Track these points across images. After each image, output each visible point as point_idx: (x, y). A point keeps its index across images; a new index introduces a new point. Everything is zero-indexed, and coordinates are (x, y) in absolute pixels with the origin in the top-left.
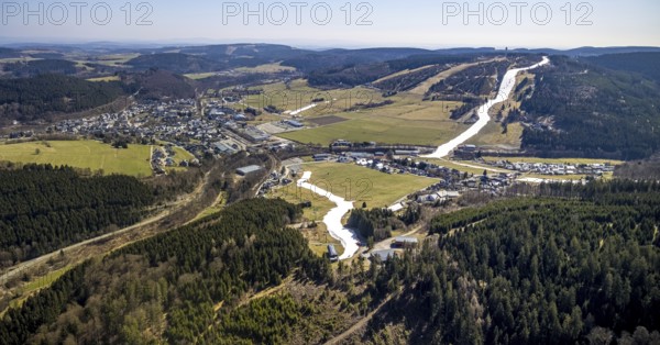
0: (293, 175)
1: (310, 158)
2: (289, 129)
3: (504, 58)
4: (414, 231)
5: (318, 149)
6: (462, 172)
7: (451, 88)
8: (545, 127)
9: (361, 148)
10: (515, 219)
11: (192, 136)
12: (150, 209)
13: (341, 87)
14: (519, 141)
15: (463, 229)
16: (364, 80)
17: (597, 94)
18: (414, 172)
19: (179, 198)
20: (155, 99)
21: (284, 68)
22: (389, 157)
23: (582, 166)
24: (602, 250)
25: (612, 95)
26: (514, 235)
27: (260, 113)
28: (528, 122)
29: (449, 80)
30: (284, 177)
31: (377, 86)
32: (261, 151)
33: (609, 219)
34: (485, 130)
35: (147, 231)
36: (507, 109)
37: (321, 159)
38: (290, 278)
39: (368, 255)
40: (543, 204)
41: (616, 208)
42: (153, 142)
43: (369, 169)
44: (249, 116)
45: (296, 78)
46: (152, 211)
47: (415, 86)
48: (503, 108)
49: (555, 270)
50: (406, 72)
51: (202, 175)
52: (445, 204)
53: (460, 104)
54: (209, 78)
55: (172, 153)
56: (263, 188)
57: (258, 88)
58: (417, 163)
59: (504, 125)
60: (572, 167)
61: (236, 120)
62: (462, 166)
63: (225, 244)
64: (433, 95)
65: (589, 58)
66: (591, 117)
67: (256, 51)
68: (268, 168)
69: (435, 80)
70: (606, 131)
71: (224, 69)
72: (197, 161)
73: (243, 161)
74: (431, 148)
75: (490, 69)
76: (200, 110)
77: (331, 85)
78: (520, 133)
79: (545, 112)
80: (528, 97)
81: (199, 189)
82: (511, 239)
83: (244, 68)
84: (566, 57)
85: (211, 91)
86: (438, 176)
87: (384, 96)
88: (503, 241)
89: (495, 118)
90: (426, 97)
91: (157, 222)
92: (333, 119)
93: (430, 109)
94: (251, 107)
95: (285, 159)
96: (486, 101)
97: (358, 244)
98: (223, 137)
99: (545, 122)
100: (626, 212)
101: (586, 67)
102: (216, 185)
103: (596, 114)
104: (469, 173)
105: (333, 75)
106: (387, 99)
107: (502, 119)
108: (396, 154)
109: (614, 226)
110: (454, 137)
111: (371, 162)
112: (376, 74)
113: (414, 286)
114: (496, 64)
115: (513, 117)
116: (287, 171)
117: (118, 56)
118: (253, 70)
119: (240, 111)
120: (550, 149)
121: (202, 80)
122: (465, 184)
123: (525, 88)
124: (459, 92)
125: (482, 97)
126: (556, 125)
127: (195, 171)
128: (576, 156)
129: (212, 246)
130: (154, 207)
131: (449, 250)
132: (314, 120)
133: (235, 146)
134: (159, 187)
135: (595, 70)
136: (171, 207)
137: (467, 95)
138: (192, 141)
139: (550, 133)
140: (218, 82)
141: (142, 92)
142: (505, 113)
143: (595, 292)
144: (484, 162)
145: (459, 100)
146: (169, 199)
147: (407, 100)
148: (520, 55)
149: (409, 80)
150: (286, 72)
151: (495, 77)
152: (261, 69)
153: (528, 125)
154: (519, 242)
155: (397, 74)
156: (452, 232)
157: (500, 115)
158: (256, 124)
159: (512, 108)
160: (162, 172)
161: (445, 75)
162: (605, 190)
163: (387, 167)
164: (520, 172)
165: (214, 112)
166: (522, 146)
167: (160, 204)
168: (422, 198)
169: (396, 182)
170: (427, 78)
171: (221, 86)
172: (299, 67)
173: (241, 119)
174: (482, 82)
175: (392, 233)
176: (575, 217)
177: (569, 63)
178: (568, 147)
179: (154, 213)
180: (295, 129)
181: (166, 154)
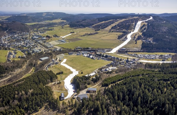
0: (60, 61)
1: (67, 54)
2: (61, 43)
3: (137, 17)
4: (97, 85)
5: (70, 50)
6: (120, 59)
7: (118, 28)
8: (150, 42)
9: (86, 50)
10: (134, 81)
11: (25, 46)
12: (4, 75)
13: (81, 27)
14: (141, 47)
15: (114, 84)
16: (89, 25)
17: (168, 30)
18: (103, 59)
19: (16, 70)
20: (14, 33)
21: (62, 21)
22: (95, 53)
23: (161, 56)
24: (165, 93)
25: (173, 30)
26: (133, 88)
27: (51, 37)
28: (144, 40)
29: (118, 25)
30: (56, 61)
31: (93, 27)
32: (50, 51)
33: (168, 80)
34: (129, 43)
35: (2, 83)
36: (137, 35)
37: (71, 54)
38: (43, 108)
39: (76, 97)
40: (145, 73)
41: (171, 75)
42: (9, 49)
43: (87, 58)
44: (47, 38)
45: (66, 24)
46: (5, 76)
47: (106, 27)
48: (136, 35)
49: (147, 102)
50: (103, 22)
51: (26, 61)
52: (111, 73)
53: (121, 33)
54: (35, 24)
55: (16, 53)
56: (48, 66)
57: (52, 28)
58: (105, 55)
59: (136, 41)
60: (158, 56)
61: (42, 40)
62: (120, 56)
63: (20, 93)
64: (112, 30)
65: (166, 17)
66: (165, 38)
67: (53, 14)
68: (51, 58)
69: (113, 25)
70: (170, 43)
71: (41, 21)
72: (25, 56)
73: (43, 55)
74: (110, 50)
75: (132, 21)
76: (30, 36)
77: (78, 27)
78: (141, 44)
79: (150, 36)
80: (145, 31)
81: (24, 67)
82: (131, 89)
83: (48, 21)
84: (159, 17)
85: (35, 29)
86: (111, 60)
87: (95, 31)
88: (128, 90)
89: (133, 38)
90: (110, 31)
91: (7, 80)
92: (77, 39)
93: (111, 35)
94: (49, 35)
95: (58, 54)
96: (130, 32)
97: (74, 92)
98: (37, 47)
99: (150, 40)
100: (175, 77)
101: (165, 20)
102: (31, 65)
103: (167, 37)
104: (122, 59)
105: (78, 23)
106: (96, 32)
107: (136, 39)
108: (98, 52)
109: (170, 83)
110: (118, 46)
111: (88, 55)
112: (93, 23)
113: (92, 110)
114: (135, 19)
115: (139, 38)
116: (58, 59)
117: (4, 17)
118: (51, 22)
119: (44, 36)
120: (151, 49)
121: (32, 25)
122: (120, 63)
123: (144, 27)
124: (121, 29)
125: (129, 31)
126: (153, 41)
127: (23, 60)
128: (160, 52)
129: (15, 94)
130: (6, 74)
131: (107, 94)
132: (70, 40)
133: (40, 50)
134: (8, 67)
135: (168, 21)
136: (12, 74)
137: (124, 30)
138: (25, 48)
139: (151, 44)
140: (38, 26)
141: (10, 30)
142: (136, 37)
143: (162, 110)
144: (128, 54)
145: (121, 32)
146: (12, 71)
147: (103, 32)
148: (143, 16)
149: (105, 25)
150: (63, 22)
151: (134, 24)
152: (54, 21)
153: (144, 41)
154: (134, 91)
155: (100, 23)
156: (110, 86)
157: (135, 37)
158: (49, 42)
159: (139, 35)
160: (10, 61)
161: (117, 23)
162: (168, 67)
163: (93, 57)
164: (140, 58)
165: (35, 37)
166: (142, 49)
167: (8, 73)
168: (103, 70)
169: (96, 63)
170: (111, 24)
171: (39, 27)
172: (67, 20)
173: (44, 39)
174: (129, 26)
175: (88, 86)
176: (156, 79)
177: (159, 19)
178: (157, 48)
179: (6, 76)
180: (63, 43)
181: (13, 54)
